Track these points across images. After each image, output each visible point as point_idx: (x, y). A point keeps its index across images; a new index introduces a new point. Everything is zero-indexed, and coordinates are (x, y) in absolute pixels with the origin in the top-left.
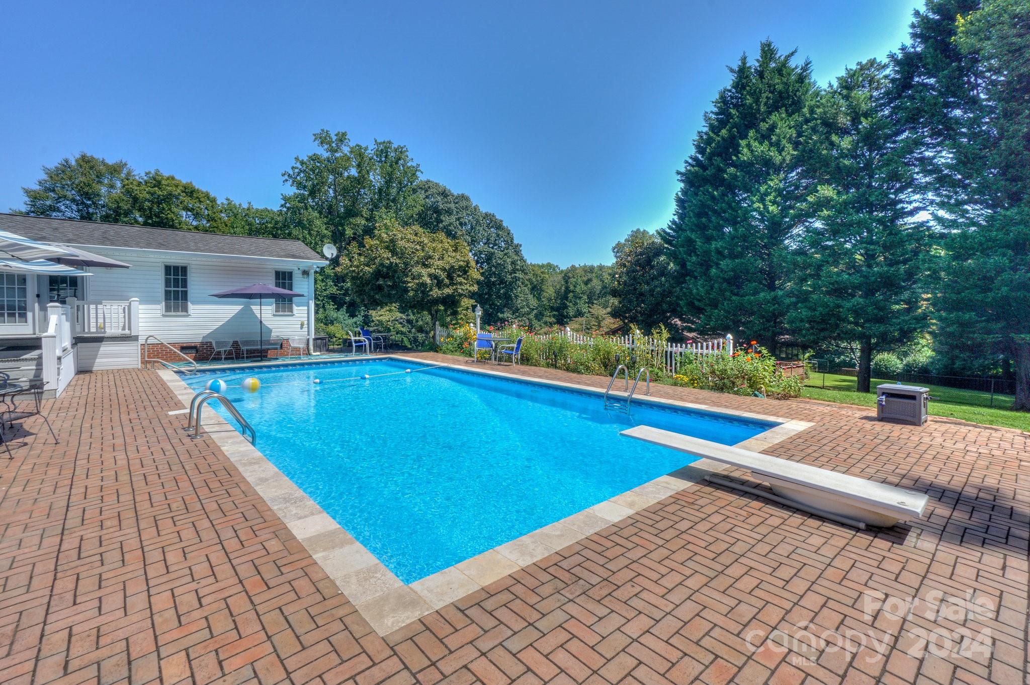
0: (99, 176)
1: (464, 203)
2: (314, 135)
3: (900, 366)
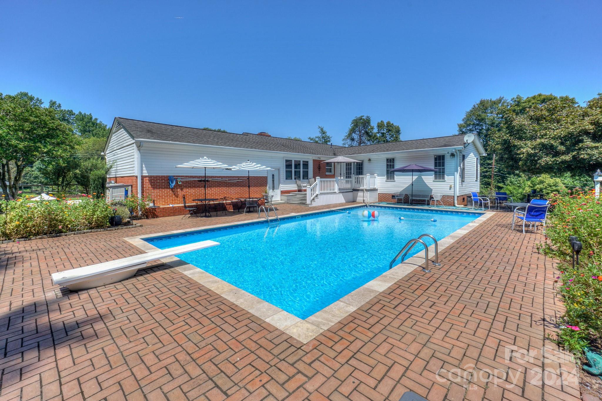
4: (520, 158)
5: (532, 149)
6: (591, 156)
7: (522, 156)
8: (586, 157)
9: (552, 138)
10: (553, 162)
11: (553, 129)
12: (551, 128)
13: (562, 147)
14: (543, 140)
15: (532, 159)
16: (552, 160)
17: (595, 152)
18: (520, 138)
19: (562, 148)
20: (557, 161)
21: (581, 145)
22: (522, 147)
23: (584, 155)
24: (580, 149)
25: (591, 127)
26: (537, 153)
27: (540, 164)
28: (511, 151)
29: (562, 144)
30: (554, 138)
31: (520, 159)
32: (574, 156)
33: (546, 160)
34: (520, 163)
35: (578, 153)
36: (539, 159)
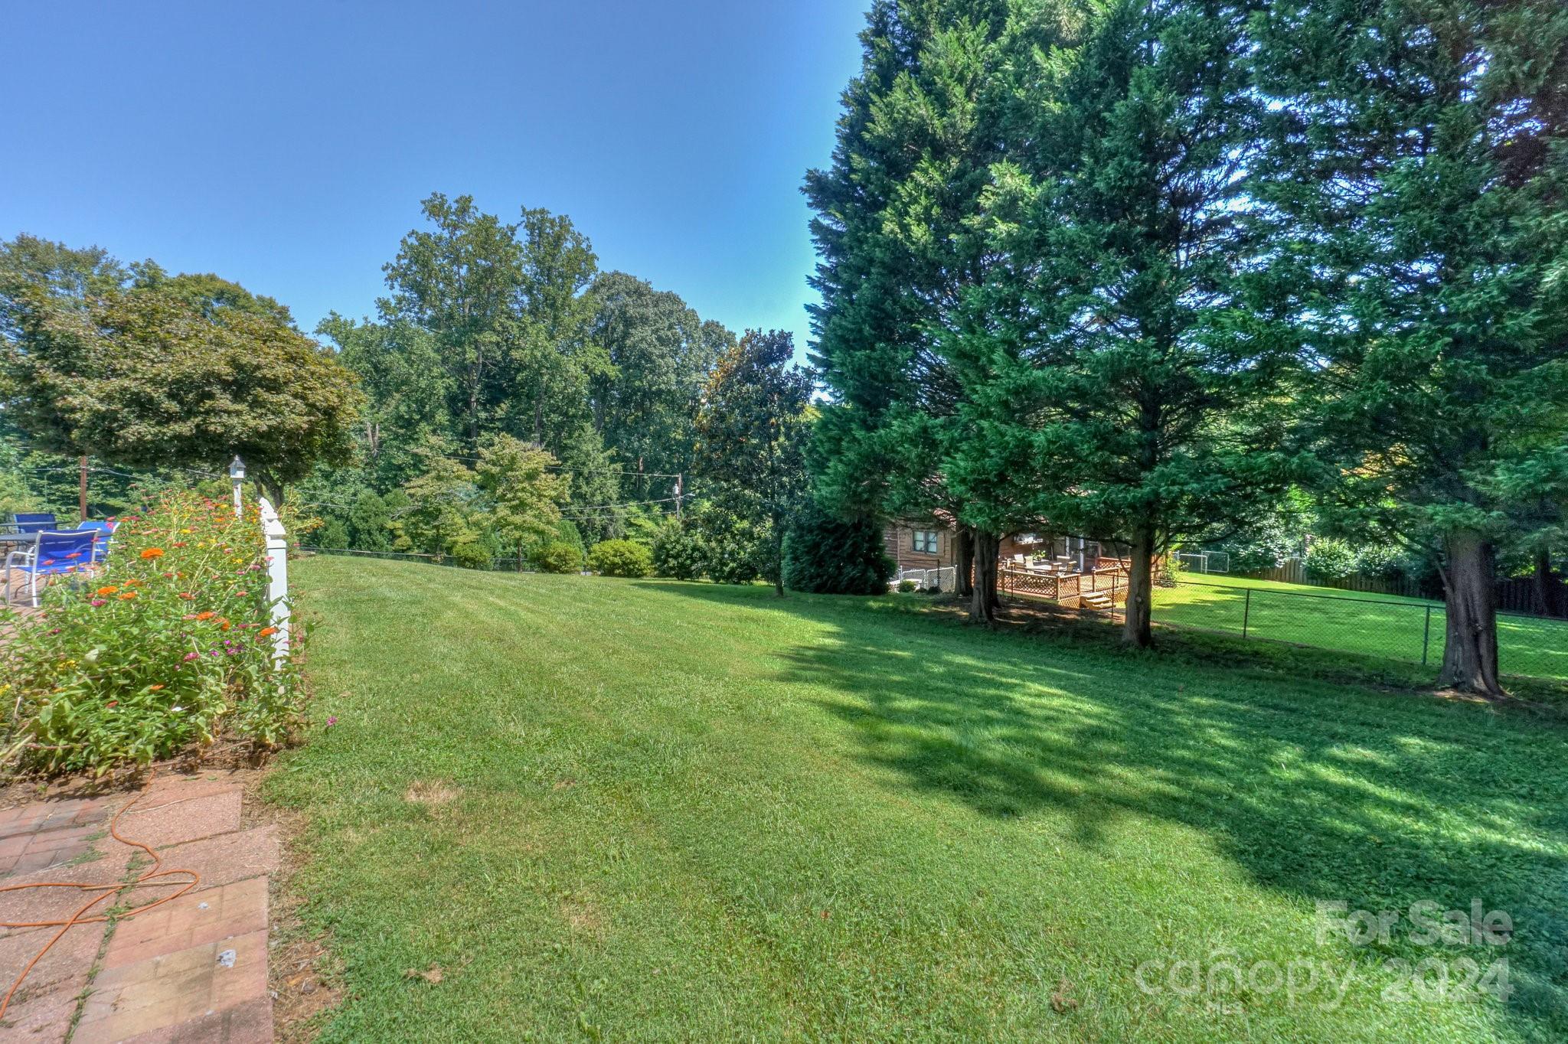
0: (45, 270)
1: (666, 307)
2: (423, 202)
3: (1353, 562)
4: (76, 421)
5: (101, 401)
6: (229, 428)
7: (78, 416)
8: (220, 429)
9: (150, 380)
10: (156, 435)
11: (152, 361)
12: (146, 358)
13: (174, 403)
14: (126, 383)
15: (105, 427)
16: (152, 430)
17: (234, 421)
18: (68, 370)
19: (174, 406)
20: (164, 434)
21: (208, 403)
22: (68, 392)
23: (215, 426)
24: (207, 412)
25: (229, 370)
26: (116, 412)
27: (126, 439)
28: (48, 401)
29: (171, 396)
30: (152, 381)
31: (76, 424)
32: (198, 426)
33: (139, 430)
34: (75, 434)
35: (204, 420)
36: (122, 428)
